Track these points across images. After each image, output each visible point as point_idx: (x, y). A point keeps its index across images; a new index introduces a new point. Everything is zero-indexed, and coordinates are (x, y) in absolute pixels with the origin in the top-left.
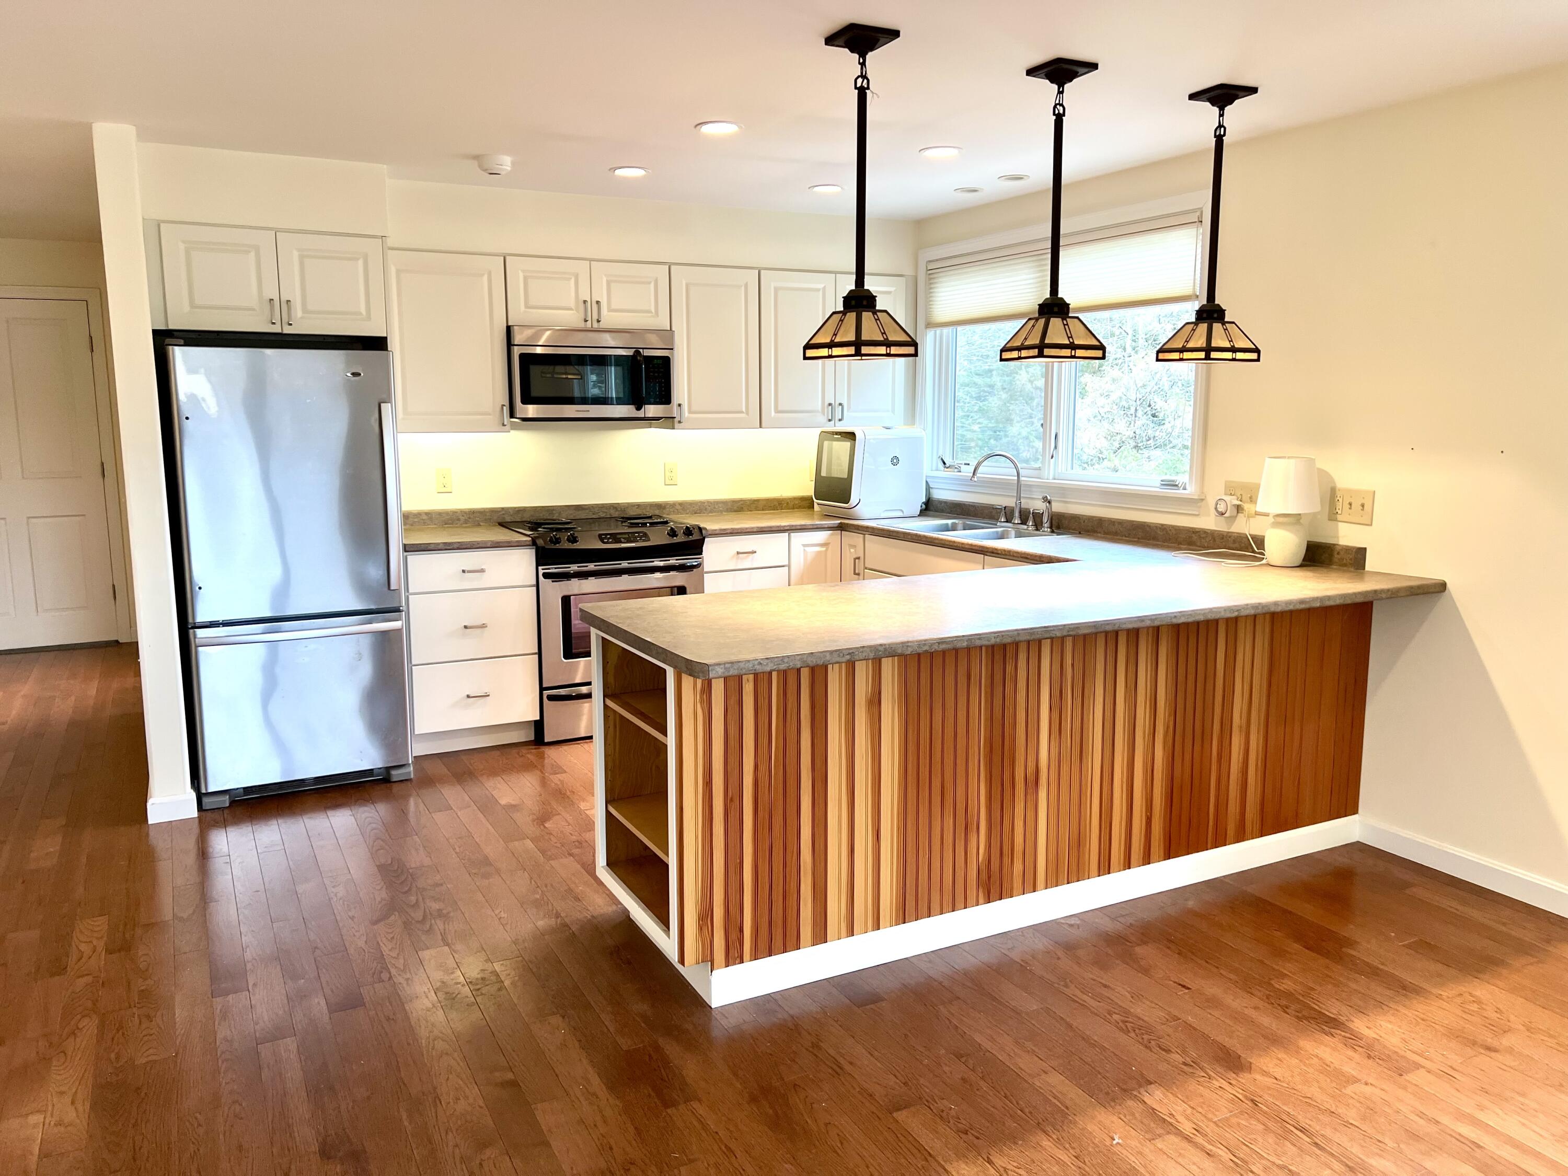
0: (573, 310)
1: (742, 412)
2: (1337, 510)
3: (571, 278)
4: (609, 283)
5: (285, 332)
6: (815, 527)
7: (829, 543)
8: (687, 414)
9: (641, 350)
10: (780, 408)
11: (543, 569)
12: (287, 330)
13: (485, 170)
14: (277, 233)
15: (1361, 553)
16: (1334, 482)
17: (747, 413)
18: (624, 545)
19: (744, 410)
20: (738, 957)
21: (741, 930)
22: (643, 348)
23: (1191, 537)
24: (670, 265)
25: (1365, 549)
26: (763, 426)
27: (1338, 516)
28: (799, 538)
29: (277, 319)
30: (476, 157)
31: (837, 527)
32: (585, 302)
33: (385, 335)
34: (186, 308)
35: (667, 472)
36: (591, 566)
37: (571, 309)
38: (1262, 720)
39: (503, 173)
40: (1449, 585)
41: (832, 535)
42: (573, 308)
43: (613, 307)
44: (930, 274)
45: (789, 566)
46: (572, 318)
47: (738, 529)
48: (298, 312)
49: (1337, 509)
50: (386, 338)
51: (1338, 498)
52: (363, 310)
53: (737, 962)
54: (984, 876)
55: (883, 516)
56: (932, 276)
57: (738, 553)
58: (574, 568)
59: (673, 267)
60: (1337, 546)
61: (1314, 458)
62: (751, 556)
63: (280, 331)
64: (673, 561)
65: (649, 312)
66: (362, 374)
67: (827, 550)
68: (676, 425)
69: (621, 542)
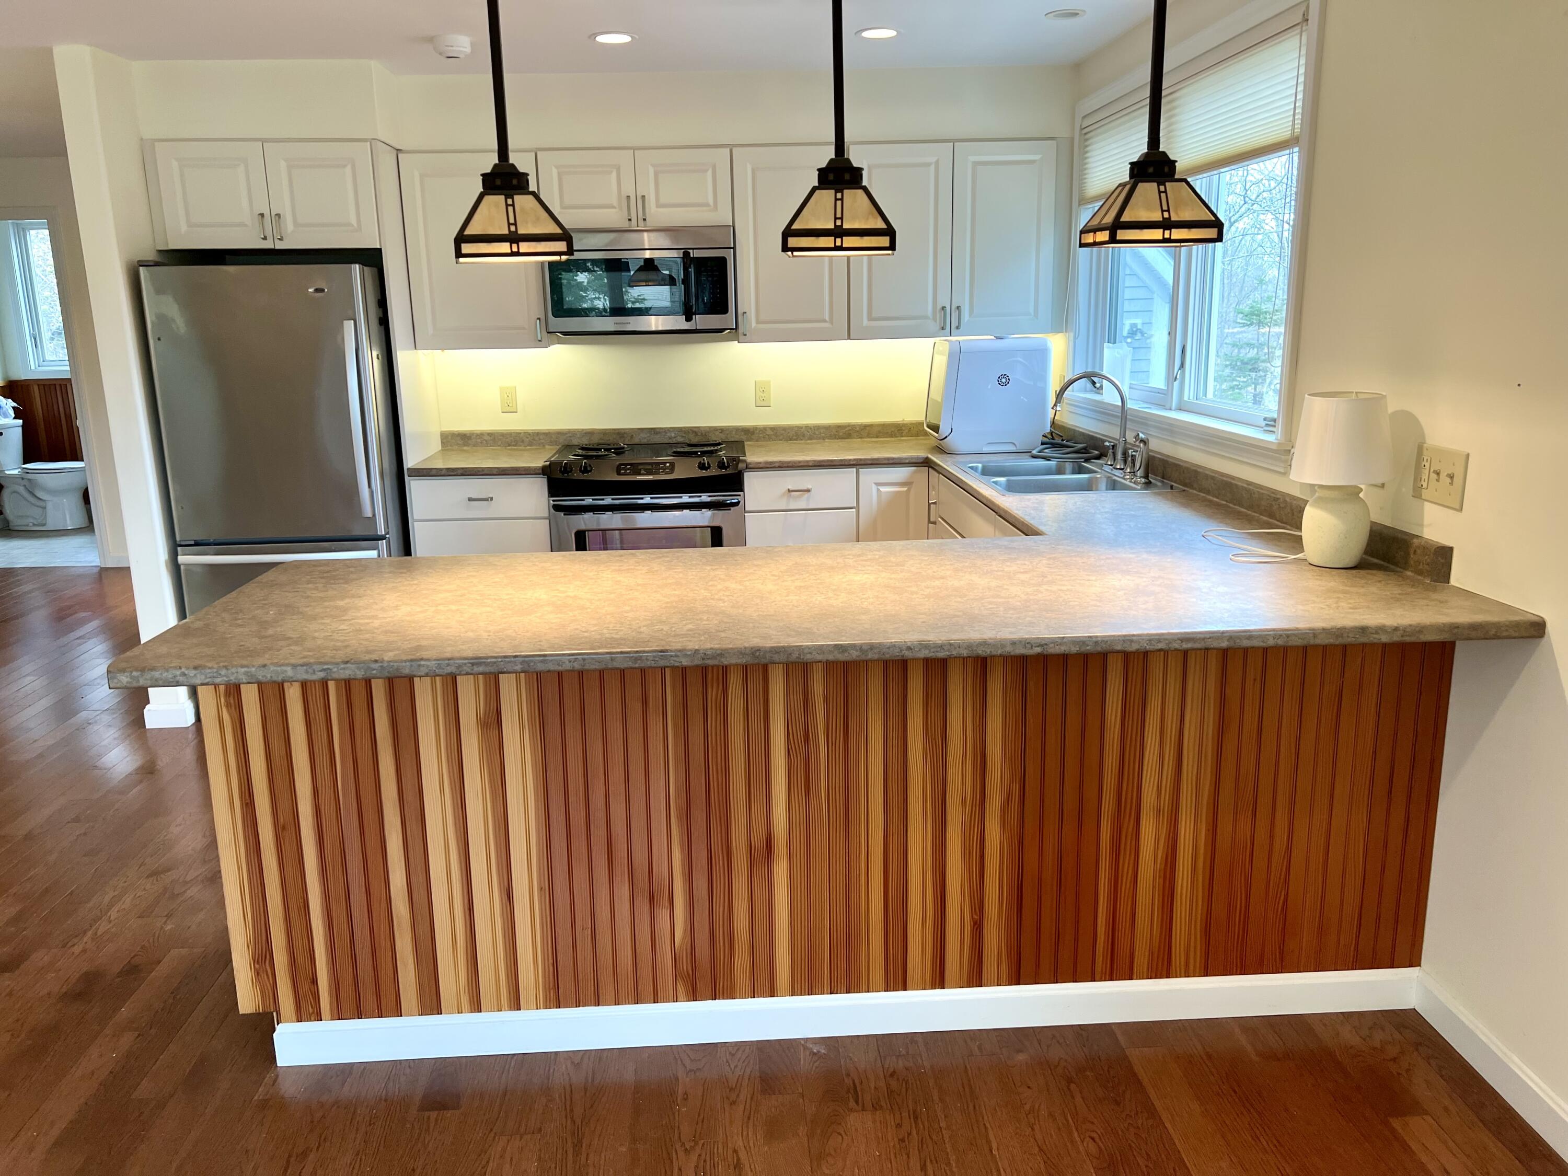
0: (615, 208)
1: (825, 321)
2: (1423, 483)
3: (612, 172)
4: (656, 174)
5: (277, 247)
6: (891, 462)
7: (913, 482)
8: (754, 325)
9: (691, 251)
10: (874, 315)
11: (553, 501)
12: (280, 246)
13: (440, 54)
14: (264, 144)
15: (1444, 555)
16: (1423, 435)
17: (831, 322)
18: (639, 478)
19: (827, 318)
20: (313, 1013)
21: (314, 981)
22: (693, 249)
23: (1271, 505)
24: (731, 147)
25: (1451, 549)
26: (851, 337)
27: (1423, 491)
28: (869, 476)
29: (269, 233)
30: (431, 40)
31: (922, 463)
32: (628, 197)
33: (379, 247)
34: (184, 228)
35: (758, 391)
36: (608, 500)
37: (613, 207)
38: (1205, 802)
39: (461, 56)
40: (1551, 628)
41: (915, 472)
42: (615, 204)
43: (663, 200)
44: (1086, 134)
45: (857, 508)
46: (613, 217)
47: (789, 462)
48: (289, 225)
49: (1423, 479)
50: (380, 250)
51: (1425, 463)
52: (354, 221)
53: (312, 1019)
54: (685, 965)
55: (985, 450)
56: (1087, 136)
57: (789, 491)
58: (588, 501)
59: (735, 150)
60: (1415, 541)
61: (1384, 394)
62: (806, 495)
63: (272, 247)
64: (705, 498)
65: (707, 205)
66: (326, 290)
67: (909, 490)
68: (741, 337)
69: (640, 474)
